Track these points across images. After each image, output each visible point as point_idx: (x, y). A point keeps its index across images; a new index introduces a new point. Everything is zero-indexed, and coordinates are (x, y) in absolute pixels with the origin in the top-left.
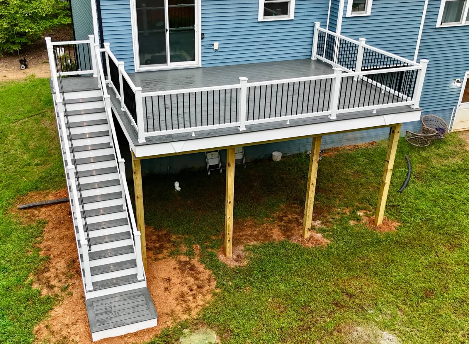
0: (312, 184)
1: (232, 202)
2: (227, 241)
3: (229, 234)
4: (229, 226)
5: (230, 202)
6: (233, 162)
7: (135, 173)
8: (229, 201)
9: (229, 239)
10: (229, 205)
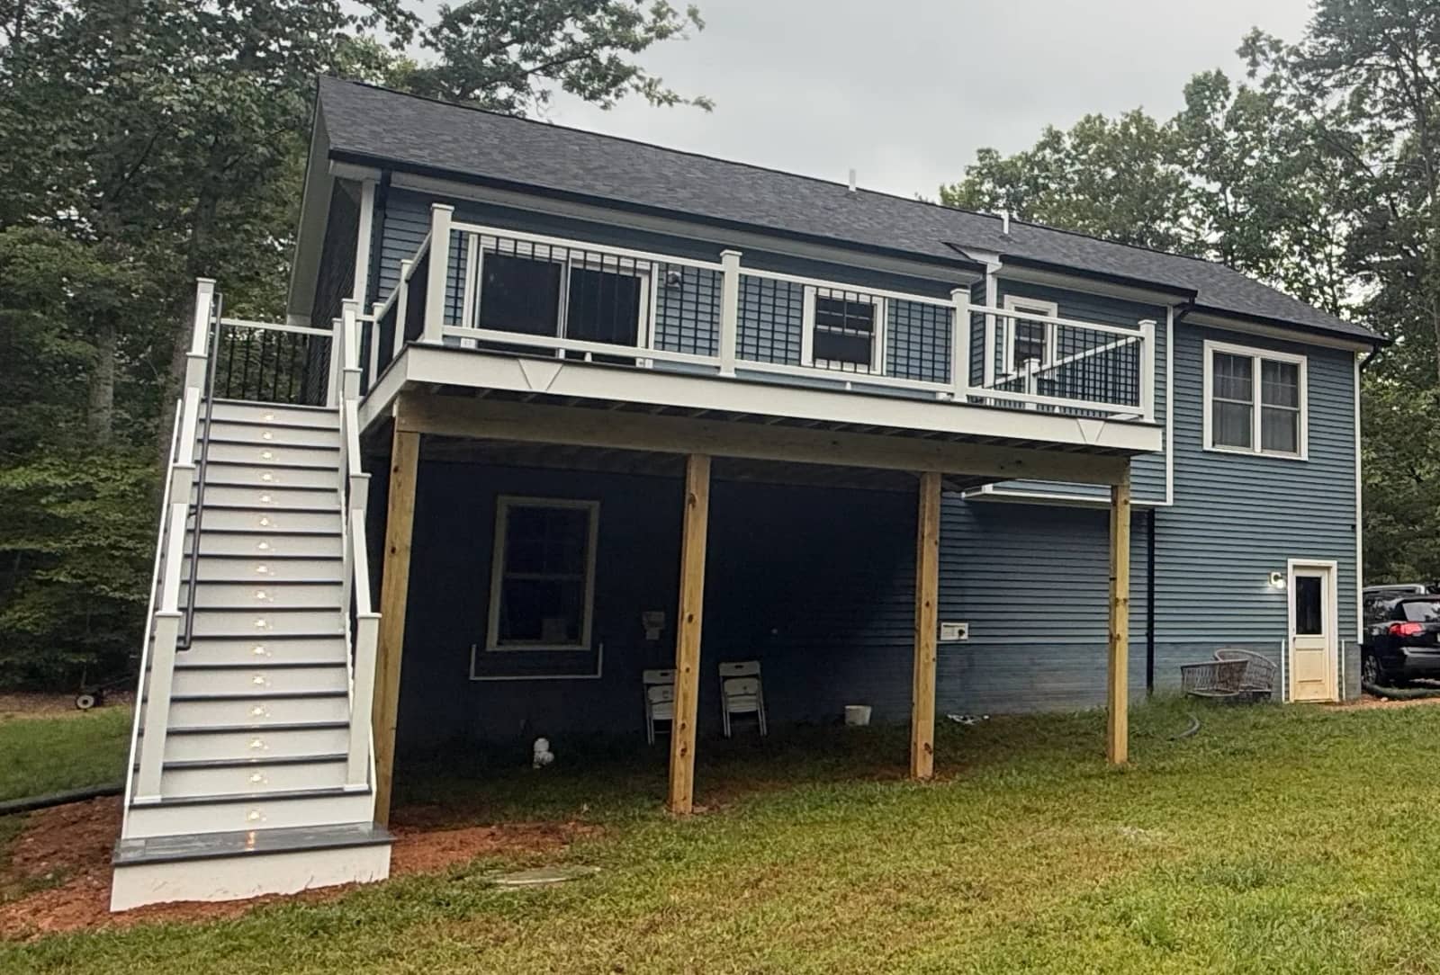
0: (928, 604)
1: (698, 618)
2: (678, 752)
3: (683, 726)
4: (685, 697)
5: (691, 618)
6: (704, 495)
7: (396, 470)
8: (687, 615)
9: (682, 746)
10: (689, 626)
